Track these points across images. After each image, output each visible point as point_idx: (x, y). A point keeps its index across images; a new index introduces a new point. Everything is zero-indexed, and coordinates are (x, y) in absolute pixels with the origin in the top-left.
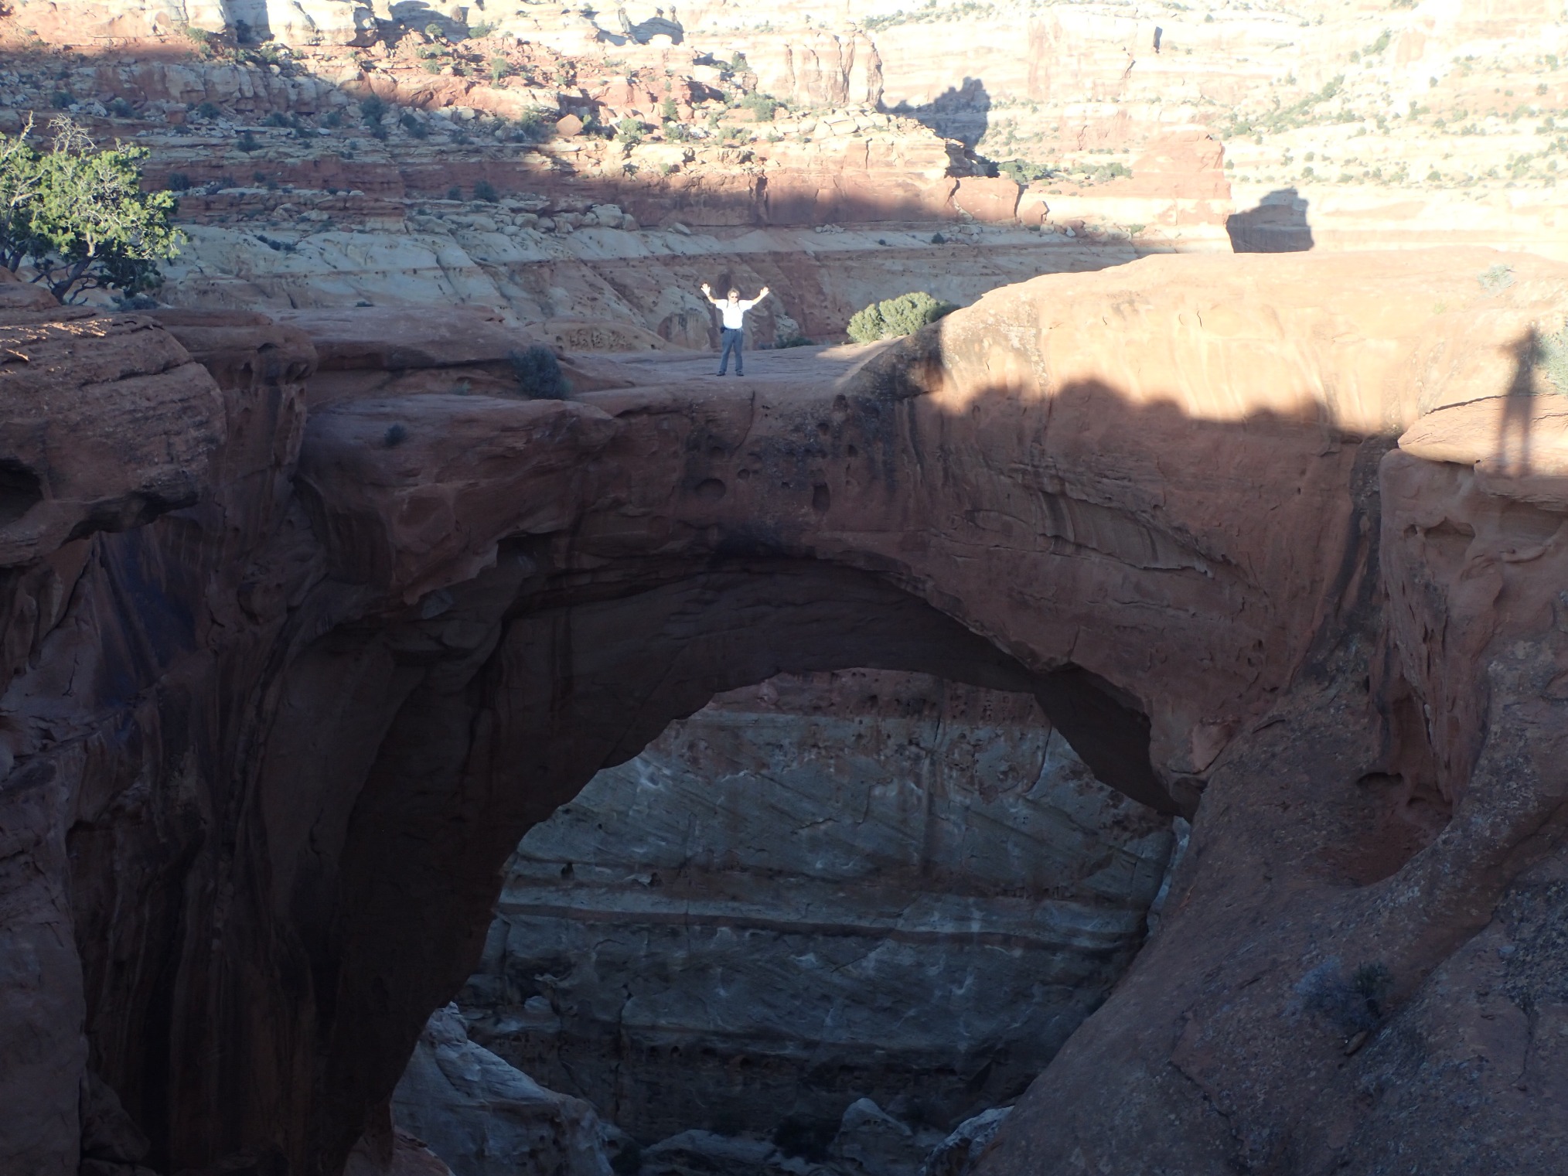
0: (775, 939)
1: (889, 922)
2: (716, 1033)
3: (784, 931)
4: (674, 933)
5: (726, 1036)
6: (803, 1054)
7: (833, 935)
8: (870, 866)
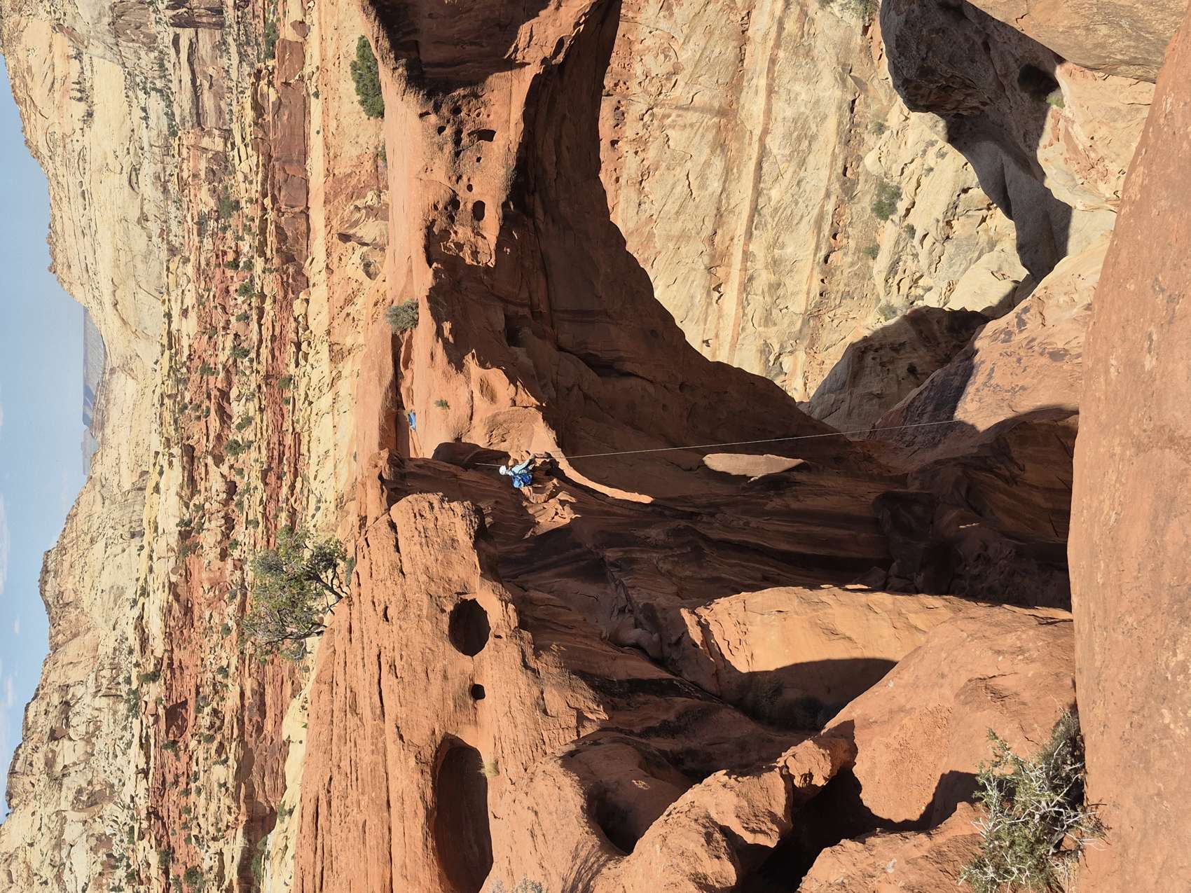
0: (760, 215)
1: (756, 138)
2: (815, 255)
3: (755, 210)
4: (751, 279)
5: (818, 248)
6: (833, 199)
7: (761, 177)
8: (718, 151)
